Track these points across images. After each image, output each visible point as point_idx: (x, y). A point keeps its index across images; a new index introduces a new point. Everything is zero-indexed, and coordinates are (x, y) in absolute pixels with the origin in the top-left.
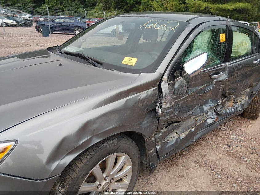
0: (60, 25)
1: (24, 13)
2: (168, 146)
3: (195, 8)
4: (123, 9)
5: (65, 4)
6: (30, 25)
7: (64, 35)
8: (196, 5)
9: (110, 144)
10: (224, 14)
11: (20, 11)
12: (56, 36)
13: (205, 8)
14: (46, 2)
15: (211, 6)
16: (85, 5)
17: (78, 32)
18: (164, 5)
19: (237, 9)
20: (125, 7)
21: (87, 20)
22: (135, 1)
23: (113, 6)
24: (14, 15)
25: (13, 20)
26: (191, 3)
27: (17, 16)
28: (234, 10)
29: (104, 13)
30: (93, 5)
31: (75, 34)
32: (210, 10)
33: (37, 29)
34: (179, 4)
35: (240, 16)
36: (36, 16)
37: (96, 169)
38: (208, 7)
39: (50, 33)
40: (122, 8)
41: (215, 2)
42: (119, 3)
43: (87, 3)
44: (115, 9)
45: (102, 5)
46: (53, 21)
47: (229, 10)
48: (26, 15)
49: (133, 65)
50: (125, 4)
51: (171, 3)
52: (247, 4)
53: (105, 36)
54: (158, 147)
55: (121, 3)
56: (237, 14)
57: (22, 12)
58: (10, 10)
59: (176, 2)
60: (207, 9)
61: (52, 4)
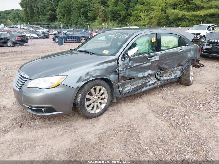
0: (70, 36)
1: (42, 28)
2: (125, 90)
3: (174, 15)
4: (118, 21)
5: (73, 20)
6: (48, 37)
7: (73, 43)
8: (175, 14)
9: (97, 81)
10: (198, 19)
11: (39, 27)
12: (68, 44)
13: (182, 16)
14: (58, 19)
15: (186, 13)
16: (88, 19)
17: (83, 41)
18: (149, 16)
19: (208, 14)
20: (119, 18)
21: (90, 31)
22: (127, 14)
23: (110, 19)
24: (34, 30)
25: (35, 34)
26: (170, 13)
27: (37, 31)
28: (205, 15)
29: (103, 24)
30: (94, 19)
31: (81, 42)
32: (186, 17)
33: (54, 40)
34: (161, 14)
35: (211, 20)
36: (51, 30)
37: (92, 90)
38: (184, 15)
39: (64, 42)
40: (116, 19)
41: (190, 10)
42: (115, 16)
43: (90, 17)
44: (111, 20)
45: (101, 19)
46: (65, 34)
47: (201, 16)
48: (43, 29)
49: (107, 53)
50: (119, 16)
51: (154, 13)
52: (216, 10)
53: (104, 42)
54: (120, 89)
55: (116, 16)
56: (208, 19)
57: (40, 27)
58: (31, 26)
59: (159, 13)
60: (184, 16)
61: (63, 20)
